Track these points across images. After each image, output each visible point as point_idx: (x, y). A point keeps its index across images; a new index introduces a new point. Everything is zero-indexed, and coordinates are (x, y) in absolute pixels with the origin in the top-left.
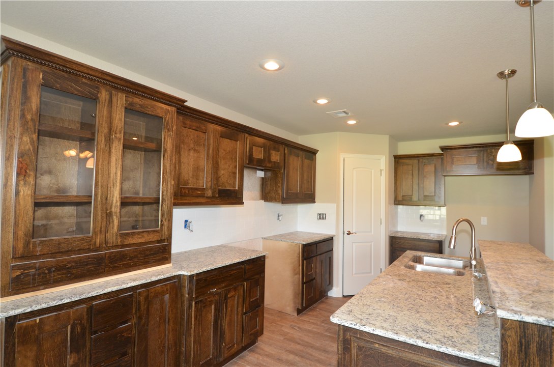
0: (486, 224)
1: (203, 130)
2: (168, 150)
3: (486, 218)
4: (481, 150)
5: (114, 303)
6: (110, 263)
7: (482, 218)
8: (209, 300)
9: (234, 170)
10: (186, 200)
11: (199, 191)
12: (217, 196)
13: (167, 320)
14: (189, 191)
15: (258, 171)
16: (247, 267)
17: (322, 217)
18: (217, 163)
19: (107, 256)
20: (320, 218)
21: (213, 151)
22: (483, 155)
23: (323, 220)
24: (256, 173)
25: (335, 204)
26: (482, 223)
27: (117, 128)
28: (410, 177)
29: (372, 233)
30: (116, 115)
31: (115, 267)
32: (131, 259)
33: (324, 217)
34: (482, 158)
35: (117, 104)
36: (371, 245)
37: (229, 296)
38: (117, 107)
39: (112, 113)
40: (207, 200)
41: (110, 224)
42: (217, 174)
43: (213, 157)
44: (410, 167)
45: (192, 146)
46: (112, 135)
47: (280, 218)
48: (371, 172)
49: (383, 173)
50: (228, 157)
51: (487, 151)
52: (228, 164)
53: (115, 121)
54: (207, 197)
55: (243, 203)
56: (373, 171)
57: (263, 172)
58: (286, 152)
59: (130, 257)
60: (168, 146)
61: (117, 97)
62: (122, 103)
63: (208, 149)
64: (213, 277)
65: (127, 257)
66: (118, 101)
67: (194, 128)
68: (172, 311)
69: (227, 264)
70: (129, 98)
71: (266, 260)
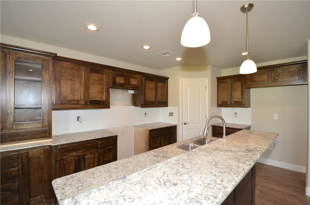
0: (277, 118)
1: (76, 69)
2: (45, 80)
3: (277, 115)
4: (270, 70)
5: (5, 157)
6: (9, 138)
7: (275, 115)
8: (69, 159)
9: (101, 90)
10: (66, 106)
11: (75, 101)
12: (89, 104)
13: (43, 168)
14: (67, 102)
15: (129, 90)
16: (101, 142)
17: (171, 114)
18: (88, 86)
19: (7, 134)
20: (170, 115)
21: (85, 80)
22: (272, 73)
23: (172, 116)
24: (128, 91)
25: (177, 107)
26: (275, 118)
27: (10, 70)
28: (226, 90)
29: (201, 124)
30: (9, 64)
31: (12, 140)
32: (22, 136)
33: (172, 114)
34: (270, 75)
35: (10, 58)
36: (200, 131)
37: (86, 157)
38: (9, 60)
39: (7, 63)
40: (82, 106)
41: (8, 119)
42: (88, 92)
43: (85, 84)
44: (226, 84)
45: (69, 78)
46: (7, 74)
47: (146, 115)
48: (199, 88)
49: (207, 88)
50: (97, 83)
51: (274, 70)
52: (97, 87)
53: (9, 67)
54: (82, 105)
55: (110, 107)
56: (200, 88)
57: (133, 91)
58: (143, 79)
59: (22, 135)
60: (45, 78)
61: (10, 55)
62: (12, 57)
63: (81, 79)
64: (72, 147)
65: (20, 135)
66: (10, 57)
67: (70, 68)
68: (46, 163)
69: (83, 140)
70: (17, 55)
71: (118, 138)
